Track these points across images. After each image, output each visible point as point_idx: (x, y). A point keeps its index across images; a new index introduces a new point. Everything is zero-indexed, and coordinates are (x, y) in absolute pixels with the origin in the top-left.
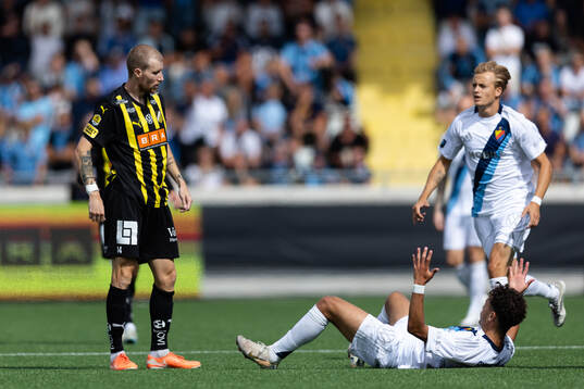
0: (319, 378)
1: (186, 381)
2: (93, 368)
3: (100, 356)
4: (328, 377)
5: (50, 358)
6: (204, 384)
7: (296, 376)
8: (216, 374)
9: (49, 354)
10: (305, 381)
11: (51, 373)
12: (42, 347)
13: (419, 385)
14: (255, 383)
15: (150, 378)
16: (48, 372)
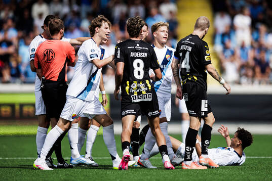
13: (205, 173)
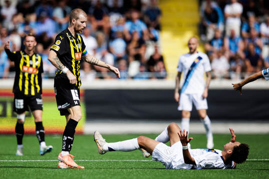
0: (142, 173)
1: (77, 174)
2: (32, 167)
3: (35, 162)
4: (146, 173)
5: (11, 162)
6: (86, 176)
7: (130, 172)
8: (92, 171)
9: (10, 161)
10: (134, 175)
11: (12, 170)
12: (7, 157)
14: (110, 176)
15: (59, 172)
16: (10, 169)
